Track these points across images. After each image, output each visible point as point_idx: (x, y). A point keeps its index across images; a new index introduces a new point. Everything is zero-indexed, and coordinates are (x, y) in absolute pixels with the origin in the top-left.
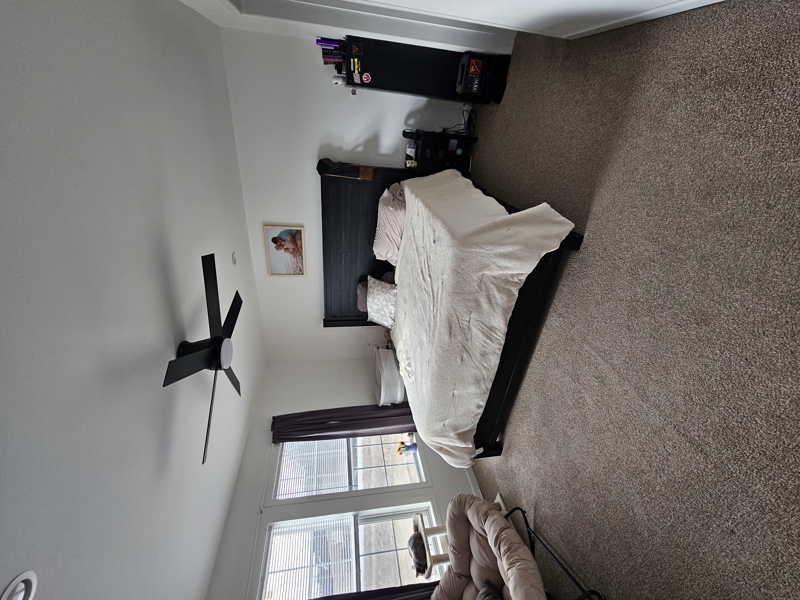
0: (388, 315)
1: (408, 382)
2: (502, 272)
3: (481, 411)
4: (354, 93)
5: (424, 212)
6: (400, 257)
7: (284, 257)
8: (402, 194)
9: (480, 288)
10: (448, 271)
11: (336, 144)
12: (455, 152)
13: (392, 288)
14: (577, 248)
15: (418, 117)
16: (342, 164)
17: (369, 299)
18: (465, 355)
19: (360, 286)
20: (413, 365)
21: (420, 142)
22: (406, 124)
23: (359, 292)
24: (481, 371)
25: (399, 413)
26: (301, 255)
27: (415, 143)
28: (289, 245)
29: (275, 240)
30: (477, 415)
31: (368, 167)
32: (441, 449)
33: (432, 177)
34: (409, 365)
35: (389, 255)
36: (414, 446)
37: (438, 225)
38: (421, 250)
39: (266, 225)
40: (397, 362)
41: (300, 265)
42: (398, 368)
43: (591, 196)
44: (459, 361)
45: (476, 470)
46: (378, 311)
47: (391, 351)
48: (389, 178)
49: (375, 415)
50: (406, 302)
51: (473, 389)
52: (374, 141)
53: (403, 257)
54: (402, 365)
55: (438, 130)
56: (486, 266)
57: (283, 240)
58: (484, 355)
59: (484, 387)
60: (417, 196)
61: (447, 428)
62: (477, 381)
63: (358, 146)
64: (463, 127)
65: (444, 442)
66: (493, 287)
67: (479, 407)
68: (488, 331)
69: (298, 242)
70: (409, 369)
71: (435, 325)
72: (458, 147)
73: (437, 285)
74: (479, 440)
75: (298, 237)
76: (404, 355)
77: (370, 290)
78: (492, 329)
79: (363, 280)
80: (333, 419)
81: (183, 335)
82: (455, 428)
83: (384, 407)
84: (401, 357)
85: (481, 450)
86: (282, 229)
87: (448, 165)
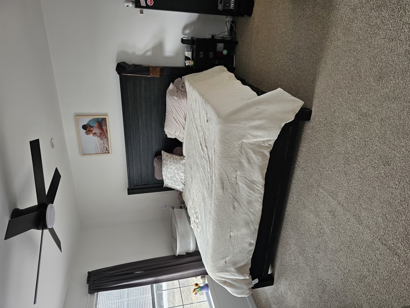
0: (180, 180)
1: (197, 231)
2: (255, 140)
3: (253, 248)
4: (142, 12)
5: (200, 99)
6: (185, 134)
7: (93, 140)
8: (183, 87)
9: (241, 153)
10: (217, 142)
11: (130, 51)
12: (222, 52)
13: (181, 159)
14: (309, 119)
15: (192, 28)
16: (136, 66)
17: (164, 169)
18: (236, 204)
19: (156, 159)
20: (199, 217)
21: (195, 46)
22: (183, 33)
23: (155, 164)
24: (248, 215)
25: (192, 260)
26: (106, 137)
27: (191, 47)
28: (96, 130)
29: (84, 127)
30: (250, 251)
31: (156, 67)
32: (225, 283)
33: (205, 72)
34: (197, 218)
35: (177, 134)
36: (207, 286)
37: (209, 109)
38: (200, 128)
39: (77, 115)
40: (189, 218)
41: (106, 145)
42: (190, 222)
43: (314, 81)
44: (232, 209)
45: (255, 299)
46: (171, 179)
47: (183, 210)
48: (173, 74)
49: (173, 263)
50: (191, 168)
51: (244, 231)
52: (160, 46)
53: (187, 134)
54: (192, 219)
55: (208, 36)
56: (244, 136)
57: (91, 127)
58: (249, 202)
59: (252, 228)
60: (194, 88)
61: (228, 265)
62: (247, 224)
63: (147, 51)
64: (226, 34)
65: (227, 276)
66: (250, 151)
67: (251, 244)
68: (251, 184)
69: (104, 128)
70: (197, 221)
71: (212, 183)
72: (224, 49)
73: (211, 152)
74: (254, 273)
75: (103, 124)
76: (193, 211)
77: (164, 162)
78: (253, 182)
79: (158, 155)
80: (138, 269)
81: (15, 204)
82: (234, 264)
83: (180, 256)
84: (190, 212)
85: (256, 281)
86: (90, 118)
87: (217, 62)
